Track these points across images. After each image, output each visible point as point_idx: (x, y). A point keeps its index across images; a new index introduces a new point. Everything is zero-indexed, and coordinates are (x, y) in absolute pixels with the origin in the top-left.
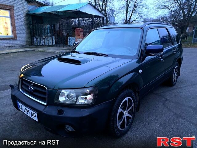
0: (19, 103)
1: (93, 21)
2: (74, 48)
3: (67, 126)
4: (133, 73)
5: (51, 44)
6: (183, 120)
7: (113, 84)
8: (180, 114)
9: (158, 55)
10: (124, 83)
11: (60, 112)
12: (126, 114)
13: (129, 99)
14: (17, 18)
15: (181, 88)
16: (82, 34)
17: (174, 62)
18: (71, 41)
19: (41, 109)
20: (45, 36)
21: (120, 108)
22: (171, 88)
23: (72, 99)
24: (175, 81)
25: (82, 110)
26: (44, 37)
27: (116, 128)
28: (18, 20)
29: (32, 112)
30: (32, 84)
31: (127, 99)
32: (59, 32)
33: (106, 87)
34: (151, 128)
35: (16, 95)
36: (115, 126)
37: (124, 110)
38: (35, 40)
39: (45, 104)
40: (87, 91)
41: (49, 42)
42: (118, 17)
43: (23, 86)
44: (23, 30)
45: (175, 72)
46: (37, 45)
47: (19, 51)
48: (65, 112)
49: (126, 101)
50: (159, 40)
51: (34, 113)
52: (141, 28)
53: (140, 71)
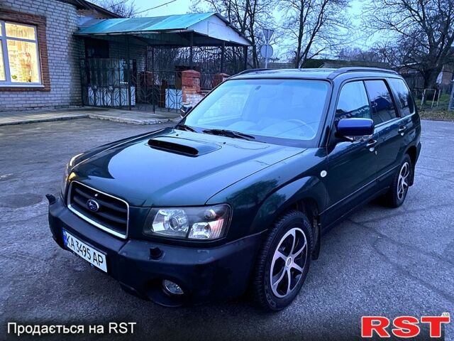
0: (67, 234)
1: (222, 53)
2: (182, 117)
3: (167, 283)
4: (307, 178)
5: (126, 103)
6: (413, 280)
7: (264, 200)
8: (407, 268)
9: (362, 141)
10: (287, 198)
11: (155, 254)
12: (290, 264)
13: (297, 231)
14: (53, 43)
15: (414, 211)
16: (198, 83)
17: (400, 155)
18: (172, 98)
19: (115, 246)
20: (113, 85)
21: (279, 250)
22: (393, 212)
23: (181, 227)
24: (400, 195)
25: (199, 251)
26: (111, 88)
27: (267, 292)
28: (54, 49)
29: (94, 253)
30: (96, 195)
31: (292, 232)
32: (144, 76)
33: (250, 206)
34: (344, 297)
35: (59, 217)
36: (266, 287)
37: (287, 256)
38: (91, 93)
39: (123, 237)
40: (211, 213)
41: (122, 100)
42: (280, 46)
43: (75, 199)
44: (65, 71)
45: (403, 175)
46: (95, 105)
47: (56, 117)
48: (164, 254)
49: (291, 236)
50: (366, 106)
51: (99, 255)
52: (328, 80)
53: (323, 174)
